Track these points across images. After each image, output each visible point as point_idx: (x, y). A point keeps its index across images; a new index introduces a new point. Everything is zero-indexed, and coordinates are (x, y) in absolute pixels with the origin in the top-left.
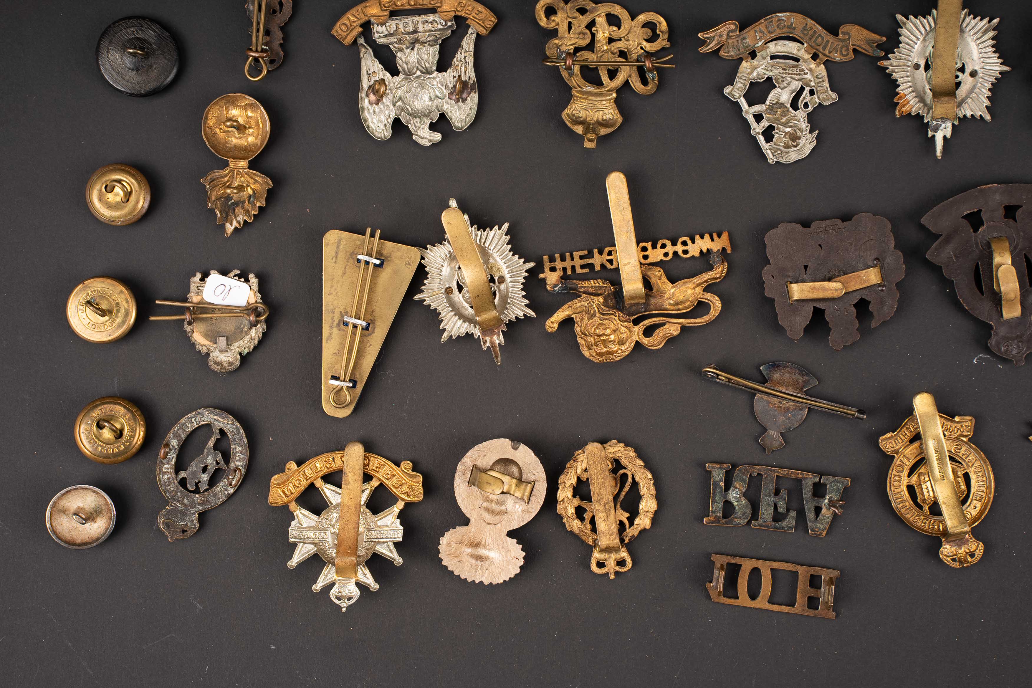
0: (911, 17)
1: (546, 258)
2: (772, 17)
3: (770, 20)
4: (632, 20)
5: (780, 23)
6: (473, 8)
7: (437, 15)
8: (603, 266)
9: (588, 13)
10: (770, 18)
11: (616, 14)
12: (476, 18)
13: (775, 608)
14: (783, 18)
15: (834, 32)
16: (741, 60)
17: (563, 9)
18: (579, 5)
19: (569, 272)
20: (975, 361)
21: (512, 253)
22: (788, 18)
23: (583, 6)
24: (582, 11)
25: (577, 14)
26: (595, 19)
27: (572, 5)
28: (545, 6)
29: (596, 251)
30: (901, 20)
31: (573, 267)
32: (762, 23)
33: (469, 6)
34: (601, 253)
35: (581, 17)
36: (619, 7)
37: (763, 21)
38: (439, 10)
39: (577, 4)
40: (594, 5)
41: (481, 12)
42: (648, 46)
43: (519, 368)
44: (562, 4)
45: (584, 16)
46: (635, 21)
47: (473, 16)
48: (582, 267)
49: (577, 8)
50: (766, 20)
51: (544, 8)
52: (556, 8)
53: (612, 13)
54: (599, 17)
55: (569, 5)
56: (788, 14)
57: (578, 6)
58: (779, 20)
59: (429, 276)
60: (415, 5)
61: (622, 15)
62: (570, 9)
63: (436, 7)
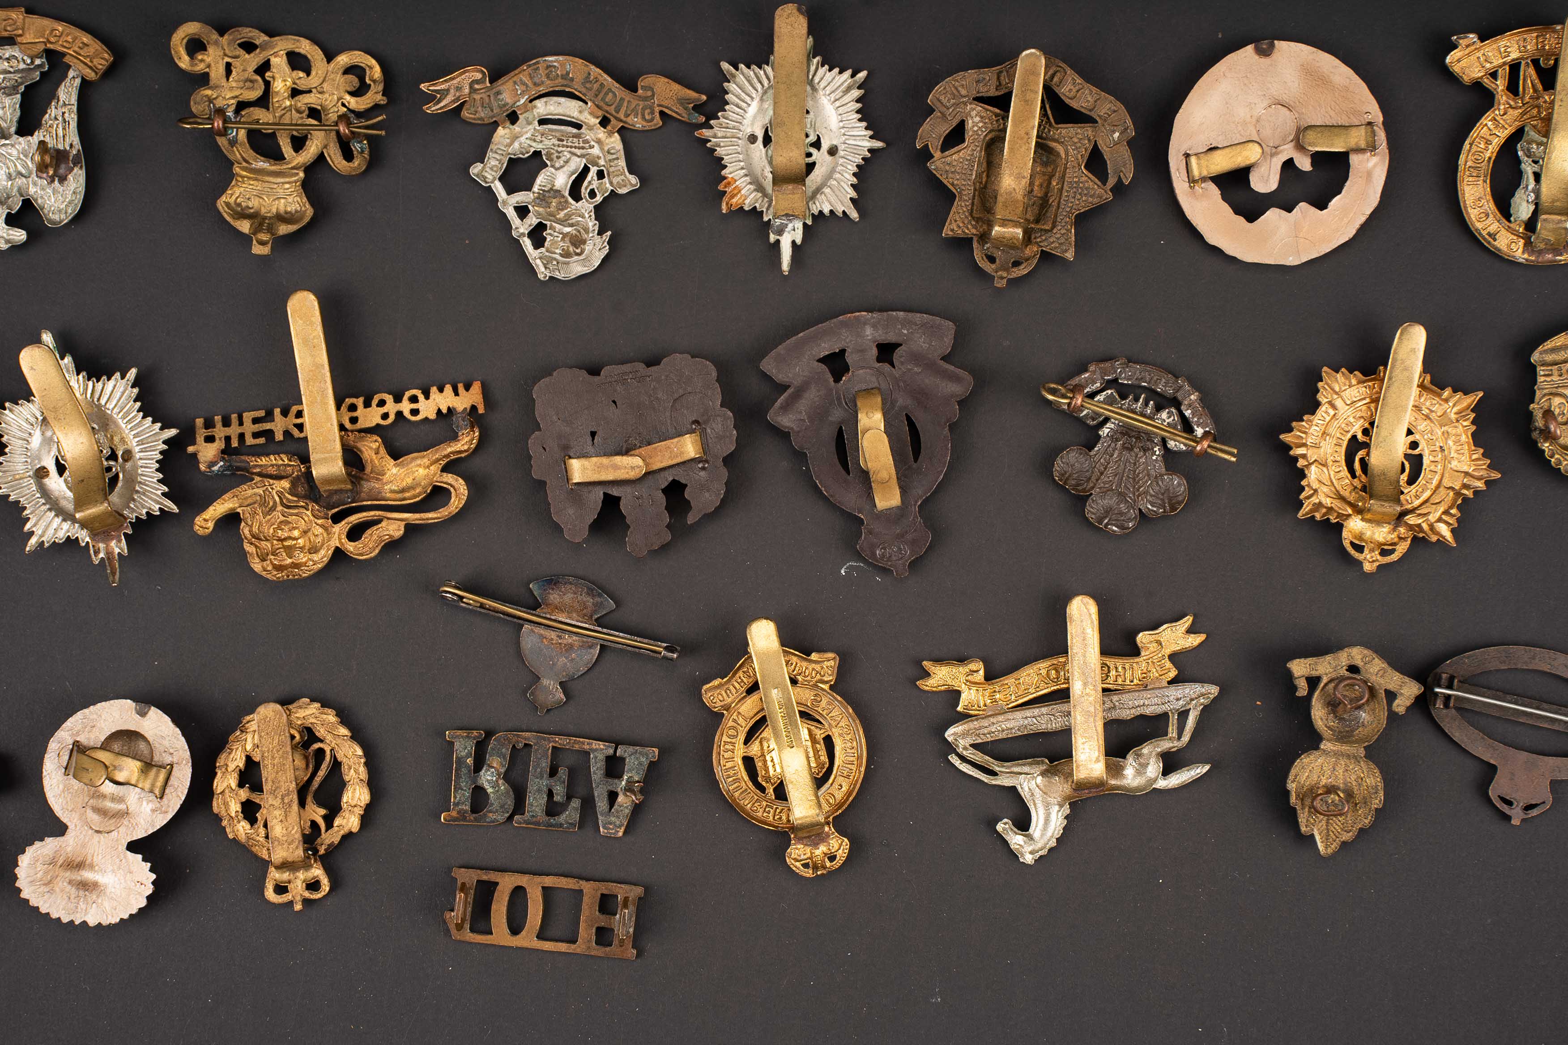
0: (742, 66)
1: (199, 422)
2: (538, 63)
3: (535, 67)
4: (329, 61)
5: (551, 71)
6: (75, 39)
7: (16, 48)
8: (287, 433)
9: (258, 50)
10: (534, 64)
11: (303, 52)
12: (80, 55)
13: (548, 946)
14: (555, 64)
15: (631, 86)
16: (495, 125)
17: (216, 43)
18: (243, 38)
19: (235, 444)
20: (843, 572)
21: (141, 414)
22: (562, 65)
23: (250, 40)
24: (249, 47)
25: (242, 52)
26: (269, 60)
27: (231, 37)
28: (187, 38)
29: (277, 411)
30: (728, 71)
31: (242, 436)
32: (524, 70)
33: (68, 35)
34: (285, 413)
35: (247, 56)
36: (308, 41)
37: (525, 68)
38: (19, 39)
39: (239, 37)
40: (267, 38)
41: (88, 46)
42: (353, 102)
43: (159, 590)
44: (215, 36)
45: (252, 55)
46: (332, 64)
47: (74, 51)
48: (256, 435)
49: (238, 42)
50: (529, 66)
51: (185, 41)
52: (206, 42)
53: (297, 50)
54: (275, 57)
55: (226, 37)
56: (561, 58)
57: (240, 39)
58: (548, 67)
59: (7, 450)
61: (313, 54)
62: (229, 44)
63: (15, 35)
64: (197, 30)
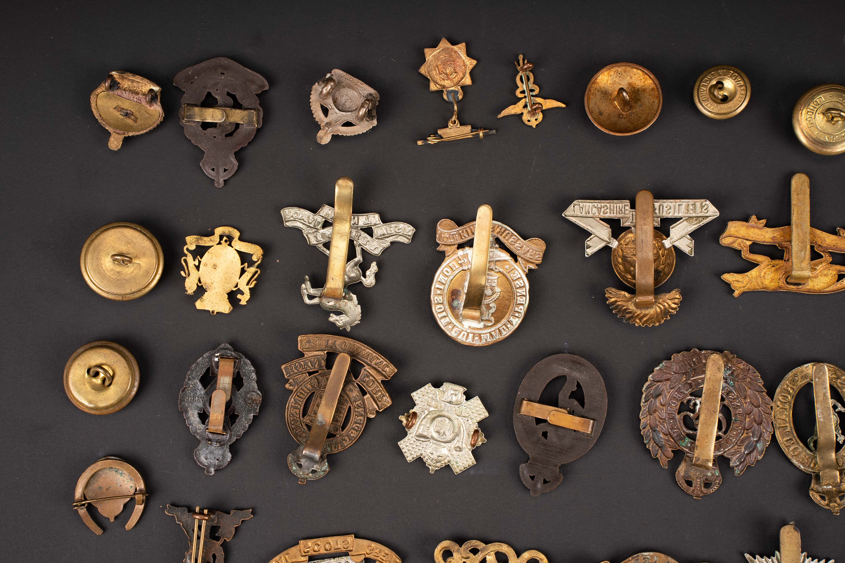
0: (757, 556)
2: (638, 556)
3: (636, 558)
4: (518, 557)
5: (646, 561)
6: (380, 551)
7: (349, 557)
9: (480, 552)
10: (636, 557)
11: (504, 552)
12: (383, 560)
14: (648, 557)
17: (458, 551)
18: (472, 546)
22: (652, 557)
23: (475, 547)
24: (475, 551)
25: (471, 555)
26: (485, 558)
27: (465, 547)
28: (443, 550)
30: (749, 559)
32: (630, 560)
33: (377, 550)
35: (474, 556)
36: (506, 545)
37: (631, 559)
38: (350, 553)
39: (470, 546)
40: (484, 545)
41: (388, 555)
44: (457, 547)
45: (477, 556)
46: (520, 558)
47: (381, 558)
49: (470, 549)
50: (633, 558)
51: (442, 552)
52: (452, 551)
53: (500, 551)
54: (489, 555)
55: (463, 546)
56: (651, 553)
58: (644, 558)
60: (330, 549)
61: (509, 552)
62: (464, 551)
63: (348, 550)
64: (448, 545)
